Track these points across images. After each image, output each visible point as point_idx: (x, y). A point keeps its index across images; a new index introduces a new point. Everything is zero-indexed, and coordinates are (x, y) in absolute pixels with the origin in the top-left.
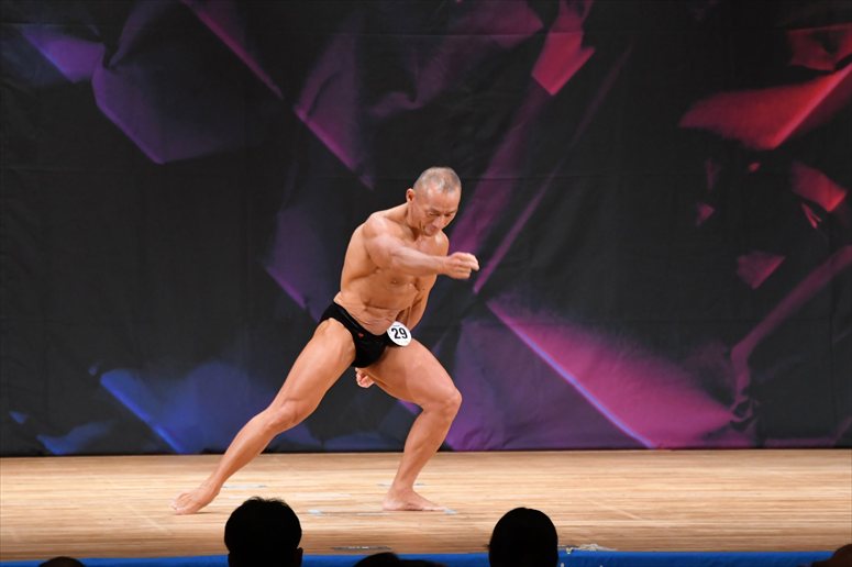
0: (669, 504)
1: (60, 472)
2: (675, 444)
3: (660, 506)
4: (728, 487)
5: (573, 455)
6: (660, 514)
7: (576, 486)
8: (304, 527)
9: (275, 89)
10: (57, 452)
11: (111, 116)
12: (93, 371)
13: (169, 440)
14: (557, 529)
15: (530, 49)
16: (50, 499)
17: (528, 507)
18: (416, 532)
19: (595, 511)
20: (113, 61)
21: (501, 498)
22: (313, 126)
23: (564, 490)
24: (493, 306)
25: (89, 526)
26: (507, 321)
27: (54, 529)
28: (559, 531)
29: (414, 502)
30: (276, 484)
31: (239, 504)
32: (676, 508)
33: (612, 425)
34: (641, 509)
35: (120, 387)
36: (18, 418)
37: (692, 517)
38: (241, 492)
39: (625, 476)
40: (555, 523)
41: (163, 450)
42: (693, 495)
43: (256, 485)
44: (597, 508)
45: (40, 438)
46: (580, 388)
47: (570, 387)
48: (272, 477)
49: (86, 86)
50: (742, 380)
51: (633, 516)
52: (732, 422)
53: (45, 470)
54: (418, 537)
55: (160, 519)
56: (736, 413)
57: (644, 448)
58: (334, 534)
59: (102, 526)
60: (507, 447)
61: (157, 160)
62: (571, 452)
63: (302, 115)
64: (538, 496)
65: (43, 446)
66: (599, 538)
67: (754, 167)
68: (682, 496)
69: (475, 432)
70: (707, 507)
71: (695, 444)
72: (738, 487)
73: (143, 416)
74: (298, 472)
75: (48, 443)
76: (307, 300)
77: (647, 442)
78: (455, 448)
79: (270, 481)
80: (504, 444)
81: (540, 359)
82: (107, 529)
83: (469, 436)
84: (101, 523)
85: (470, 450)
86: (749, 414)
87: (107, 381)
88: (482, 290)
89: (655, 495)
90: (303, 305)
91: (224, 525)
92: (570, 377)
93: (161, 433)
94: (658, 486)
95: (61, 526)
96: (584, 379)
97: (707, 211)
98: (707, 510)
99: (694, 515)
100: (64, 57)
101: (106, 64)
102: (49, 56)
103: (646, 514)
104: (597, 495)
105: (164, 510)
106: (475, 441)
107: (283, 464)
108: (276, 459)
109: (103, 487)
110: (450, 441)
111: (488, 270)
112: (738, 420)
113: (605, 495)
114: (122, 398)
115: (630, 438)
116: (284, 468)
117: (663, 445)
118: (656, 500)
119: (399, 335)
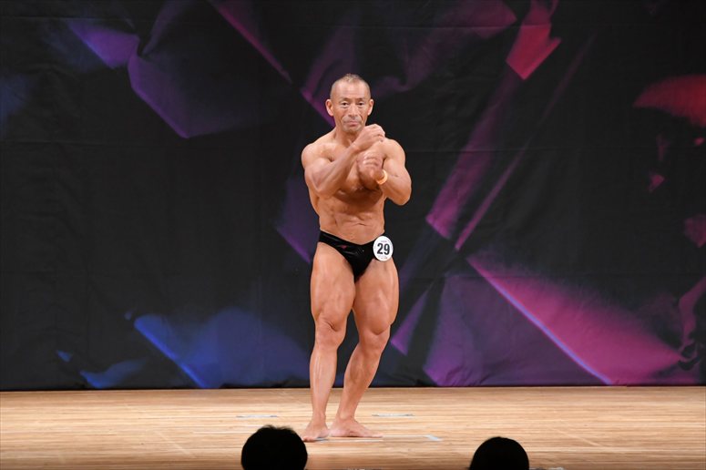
0: (624, 433)
1: (100, 404)
2: (630, 382)
3: (617, 435)
4: (676, 418)
5: (541, 390)
6: (618, 442)
7: (544, 418)
9: (285, 74)
10: (98, 385)
11: (144, 97)
12: (128, 316)
13: (193, 376)
14: (528, 454)
15: (504, 40)
16: (91, 427)
18: (406, 456)
19: (561, 439)
20: (146, 50)
21: (479, 427)
22: (317, 106)
23: (533, 421)
24: (472, 261)
25: (125, 450)
26: (485, 274)
27: (95, 452)
29: (356, 430)
30: (285, 415)
31: (254, 432)
32: (631, 436)
33: (575, 364)
34: (601, 437)
35: (151, 330)
36: (65, 357)
37: (645, 445)
38: (256, 421)
39: (586, 408)
40: (526, 449)
41: (185, 384)
42: (645, 425)
43: (268, 415)
44: (562, 437)
45: (83, 373)
46: (548, 332)
47: (539, 332)
48: (282, 409)
49: (123, 71)
50: (689, 326)
51: (593, 444)
52: (680, 362)
53: (86, 401)
54: (407, 460)
55: (185, 444)
56: (683, 354)
57: (603, 384)
58: (334, 458)
59: (135, 450)
60: (484, 383)
61: (183, 135)
62: (539, 388)
63: (308, 97)
64: (511, 426)
65: (85, 381)
66: (564, 462)
67: (700, 141)
68: (636, 426)
69: (457, 370)
70: (658, 436)
71: (648, 381)
72: (685, 418)
73: (171, 355)
75: (90, 378)
77: (606, 380)
78: (440, 384)
79: (280, 412)
80: (481, 381)
81: (513, 307)
82: (141, 452)
83: (452, 373)
84: (135, 447)
85: (452, 386)
86: (695, 355)
87: (139, 325)
88: (463, 247)
89: (612, 425)
90: (308, 260)
92: (538, 323)
93: (188, 371)
94: (615, 418)
95: (102, 450)
96: (551, 324)
97: (658, 179)
98: (658, 438)
99: (647, 443)
100: (104, 46)
101: (139, 53)
102: (91, 46)
103: (604, 442)
104: (563, 425)
105: (188, 436)
106: (457, 378)
107: (292, 398)
108: (285, 392)
109: (137, 416)
110: (435, 379)
111: (468, 231)
112: (685, 360)
113: (569, 425)
114: (152, 338)
115: (592, 376)
116: (292, 401)
117: (620, 382)
118: (615, 430)
119: (383, 251)
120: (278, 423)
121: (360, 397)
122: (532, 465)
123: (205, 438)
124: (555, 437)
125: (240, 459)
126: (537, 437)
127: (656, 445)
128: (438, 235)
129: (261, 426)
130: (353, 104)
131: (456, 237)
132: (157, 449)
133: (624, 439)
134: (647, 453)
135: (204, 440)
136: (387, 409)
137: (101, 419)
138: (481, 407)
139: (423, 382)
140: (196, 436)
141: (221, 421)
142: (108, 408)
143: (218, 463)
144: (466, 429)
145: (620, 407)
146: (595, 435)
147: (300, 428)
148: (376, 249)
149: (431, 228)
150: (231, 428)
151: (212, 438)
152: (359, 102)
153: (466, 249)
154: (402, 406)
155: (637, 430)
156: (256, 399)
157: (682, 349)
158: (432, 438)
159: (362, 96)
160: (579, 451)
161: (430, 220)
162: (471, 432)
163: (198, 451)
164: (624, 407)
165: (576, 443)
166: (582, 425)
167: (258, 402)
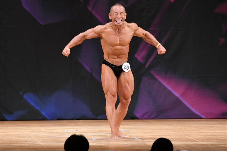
0: (210, 137)
1: (10, 126)
2: (212, 117)
5: (178, 121)
6: (207, 140)
7: (179, 131)
8: (90, 144)
10: (8, 119)
12: (21, 93)
13: (46, 116)
18: (127, 146)
19: (186, 139)
21: (155, 134)
22: (93, 13)
23: (175, 132)
24: (152, 72)
25: (20, 144)
26: (157, 77)
28: (174, 145)
30: (81, 130)
31: (69, 136)
32: (212, 138)
33: (191, 111)
34: (200, 138)
35: (30, 98)
37: (218, 141)
39: (195, 127)
40: (173, 143)
41: (44, 119)
42: (218, 134)
43: (74, 130)
44: (186, 138)
45: (4, 115)
46: (181, 99)
47: (178, 99)
48: (80, 128)
51: (198, 141)
53: (5, 125)
54: (127, 147)
55: (43, 141)
57: (202, 118)
58: (100, 146)
59: (24, 144)
60: (156, 118)
61: (42, 23)
62: (178, 120)
63: (90, 9)
64: (167, 134)
66: (186, 148)
69: (147, 113)
70: (222, 138)
71: (218, 117)
73: (37, 108)
75: (6, 117)
76: (91, 70)
77: (203, 116)
78: (140, 118)
79: (79, 129)
82: (26, 145)
83: (144, 114)
84: (23, 143)
85: (144, 119)
87: (25, 96)
88: (149, 66)
89: (205, 134)
90: (90, 72)
91: (64, 143)
92: (177, 95)
93: (44, 114)
94: (206, 131)
95: (11, 144)
96: (182, 95)
97: (223, 40)
98: (223, 139)
103: (202, 140)
104: (187, 134)
105: (45, 138)
106: (146, 116)
107: (83, 124)
108: (81, 121)
109: (24, 131)
110: (138, 116)
111: (151, 60)
113: (189, 134)
115: (197, 115)
116: (84, 125)
117: (208, 117)
118: (206, 135)
119: (126, 68)
120: (78, 134)
122: (174, 149)
123: (51, 139)
124: (184, 138)
125: (64, 147)
126: (177, 138)
128: (139, 61)
129: (71, 134)
130: (119, 14)
131: (146, 63)
133: (209, 139)
134: (219, 144)
138: (155, 127)
139: (133, 118)
141: (57, 133)
142: (13, 128)
143: (56, 148)
144: (150, 136)
146: (199, 137)
147: (86, 135)
148: (123, 67)
149: (136, 59)
150: (60, 135)
151: (53, 139)
152: (121, 14)
153: (150, 67)
154: (125, 127)
155: (215, 135)
156: (70, 124)
159: (122, 11)
160: (193, 143)
161: (136, 56)
162: (152, 137)
163: (48, 144)
164: (210, 127)
165: (192, 140)
166: (194, 134)
167: (71, 125)
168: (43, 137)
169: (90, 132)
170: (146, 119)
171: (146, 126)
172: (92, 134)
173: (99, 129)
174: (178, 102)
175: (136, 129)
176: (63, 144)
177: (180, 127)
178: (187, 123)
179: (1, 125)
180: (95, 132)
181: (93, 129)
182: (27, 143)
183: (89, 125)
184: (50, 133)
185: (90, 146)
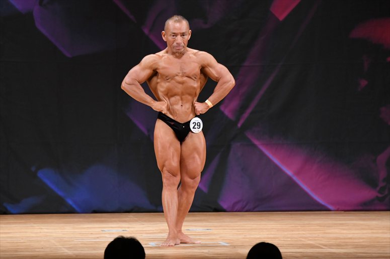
0: (342, 240)
1: (16, 223)
2: (347, 208)
3: (338, 241)
4: (374, 231)
5: (291, 214)
6: (338, 246)
7: (292, 231)
8: (147, 252)
9: (131, 17)
10: (12, 211)
11: (44, 31)
12: (33, 169)
13: (74, 206)
17: (266, 242)
18: (207, 255)
19: (303, 244)
20: (44, 2)
21: (252, 237)
22: (152, 38)
23: (286, 233)
24: (249, 135)
25: (32, 251)
26: (256, 142)
27: (12, 253)
29: (184, 239)
30: (132, 229)
32: (347, 242)
33: (312, 198)
34: (327, 243)
35: (48, 178)
38: (113, 233)
41: (70, 211)
42: (356, 236)
43: (121, 230)
45: (5, 204)
46: (295, 178)
47: (290, 178)
48: (129, 226)
49: (30, 15)
50: (383, 174)
51: (323, 247)
52: (377, 197)
54: (207, 258)
55: (69, 248)
56: (379, 192)
57: (329, 210)
58: (163, 256)
59: (38, 251)
60: (255, 210)
61: (69, 55)
62: (290, 212)
63: (146, 31)
64: (272, 236)
65: (6, 209)
67: (389, 59)
68: (350, 236)
69: (239, 202)
70: (363, 242)
71: (357, 208)
72: (380, 231)
73: (60, 193)
74: (143, 223)
75: (9, 207)
77: (330, 207)
78: (228, 210)
79: (128, 228)
80: (254, 208)
82: (41, 253)
83: (236, 204)
85: (236, 211)
86: (386, 192)
87: (40, 174)
88: (243, 125)
89: (335, 235)
90: (146, 132)
93: (70, 202)
94: (337, 231)
96: (298, 173)
97: (364, 83)
99: (356, 247)
101: (40, 4)
103: (330, 246)
104: (304, 235)
105: (70, 243)
106: (238, 207)
107: (136, 219)
108: (132, 215)
109: (39, 231)
110: (225, 206)
111: (246, 115)
112: (380, 195)
113: (308, 235)
114: (48, 183)
115: (322, 205)
116: (136, 221)
117: (340, 209)
118: (336, 239)
119: (196, 127)
120: (127, 235)
121: (184, 218)
123: (82, 244)
124: (300, 243)
126: (289, 243)
127: (362, 247)
128: (227, 117)
129: (116, 236)
130: (179, 36)
131: (238, 120)
132: (52, 251)
133: (342, 244)
134: (357, 253)
135: (81, 245)
136: (196, 226)
137: (17, 232)
138: (253, 224)
139: (217, 209)
140: (76, 243)
141: (92, 233)
142: (21, 225)
144: (244, 238)
145: (341, 224)
146: (324, 242)
147: (141, 237)
148: (192, 126)
149: (223, 113)
150: (98, 238)
151: (86, 244)
152: (183, 35)
153: (245, 127)
154: (204, 224)
155: (350, 238)
156: (113, 219)
157: (378, 188)
158: (223, 243)
159: (184, 31)
160: (315, 251)
161: (222, 108)
162: (247, 240)
163: (76, 252)
164: (343, 224)
165: (312, 246)
166: (316, 235)
167: (115, 221)
168: (69, 241)
169: (148, 232)
170: (239, 211)
171: (239, 223)
172: (149, 235)
173: (162, 228)
174: (291, 184)
175: (220, 228)
176: (102, 252)
177: (293, 225)
178: (306, 217)
179: (1, 222)
180: (155, 233)
181: (151, 229)
182: (42, 250)
183: (145, 221)
184: (80, 233)
185: (146, 256)
